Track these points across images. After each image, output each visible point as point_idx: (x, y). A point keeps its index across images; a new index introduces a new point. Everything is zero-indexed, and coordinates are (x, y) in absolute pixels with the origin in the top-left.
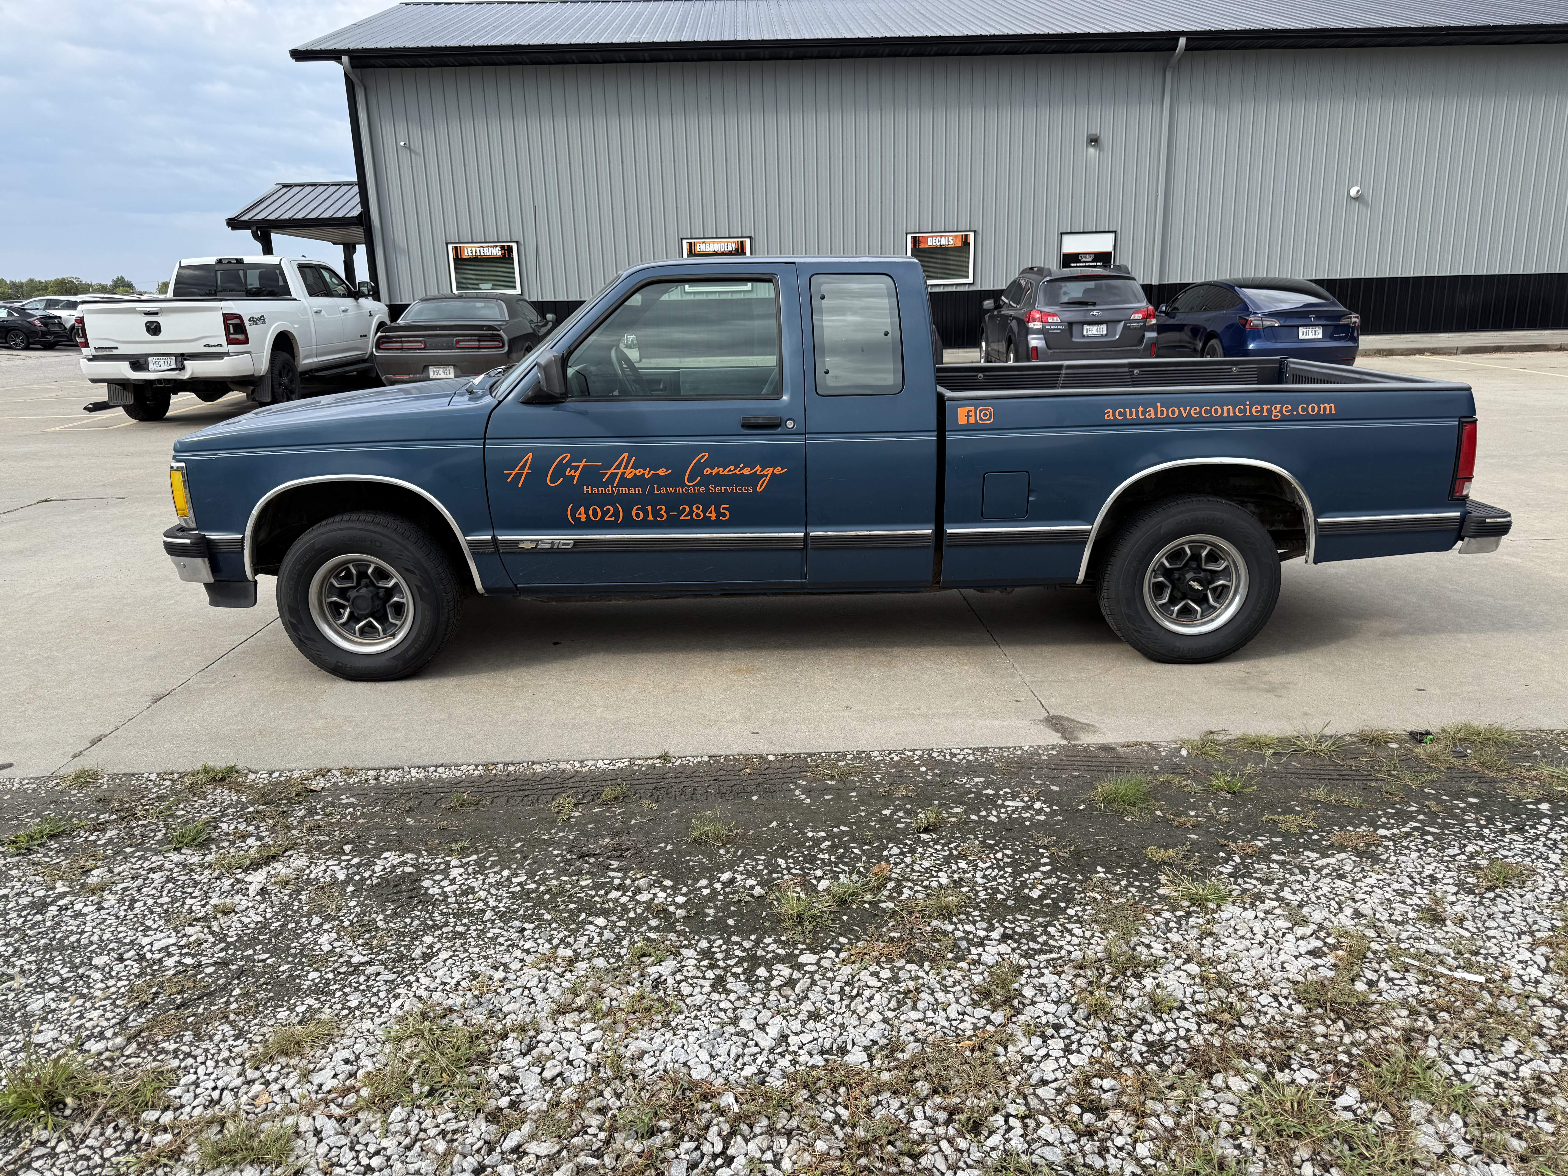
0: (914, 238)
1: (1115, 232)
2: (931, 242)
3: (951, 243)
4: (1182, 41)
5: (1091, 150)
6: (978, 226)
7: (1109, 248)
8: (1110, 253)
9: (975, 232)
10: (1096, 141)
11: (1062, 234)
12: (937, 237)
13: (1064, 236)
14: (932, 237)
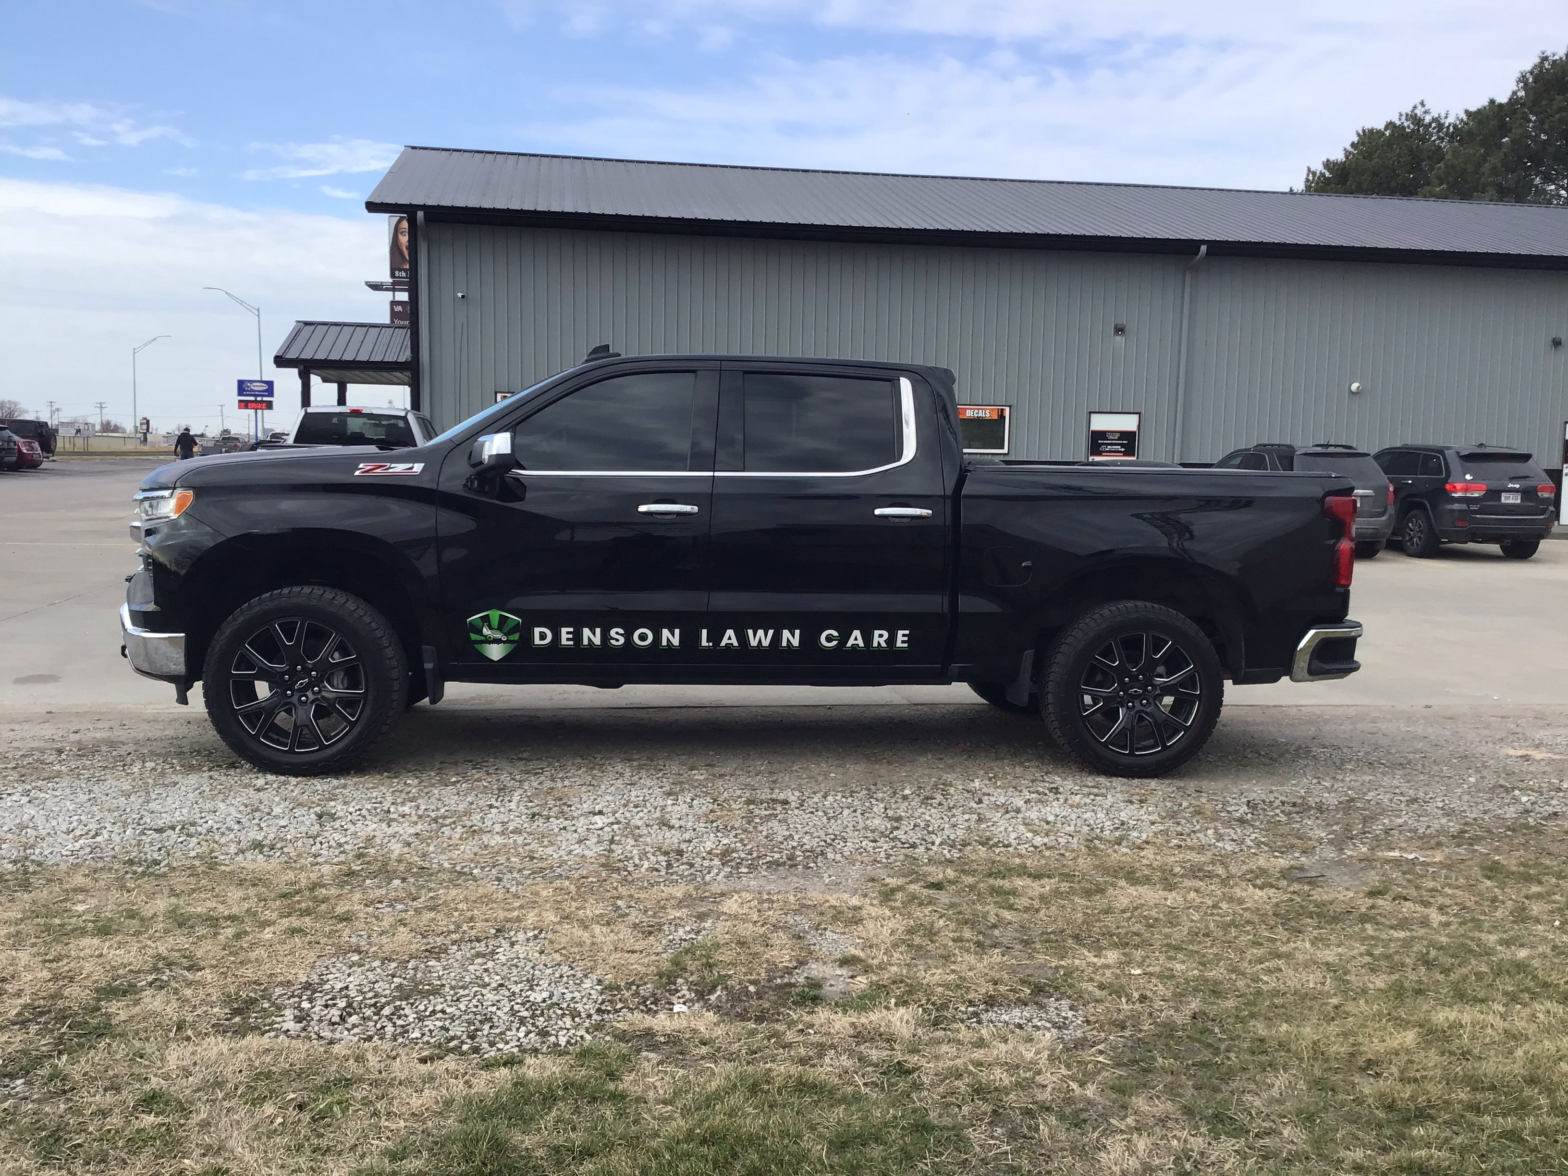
2: (969, 414)
3: (987, 415)
4: (1204, 248)
5: (1118, 339)
6: (1013, 402)
7: (1134, 428)
8: (1135, 432)
9: (1010, 406)
10: (1122, 330)
11: (1090, 413)
12: (974, 409)
13: (1092, 415)
14: (970, 409)
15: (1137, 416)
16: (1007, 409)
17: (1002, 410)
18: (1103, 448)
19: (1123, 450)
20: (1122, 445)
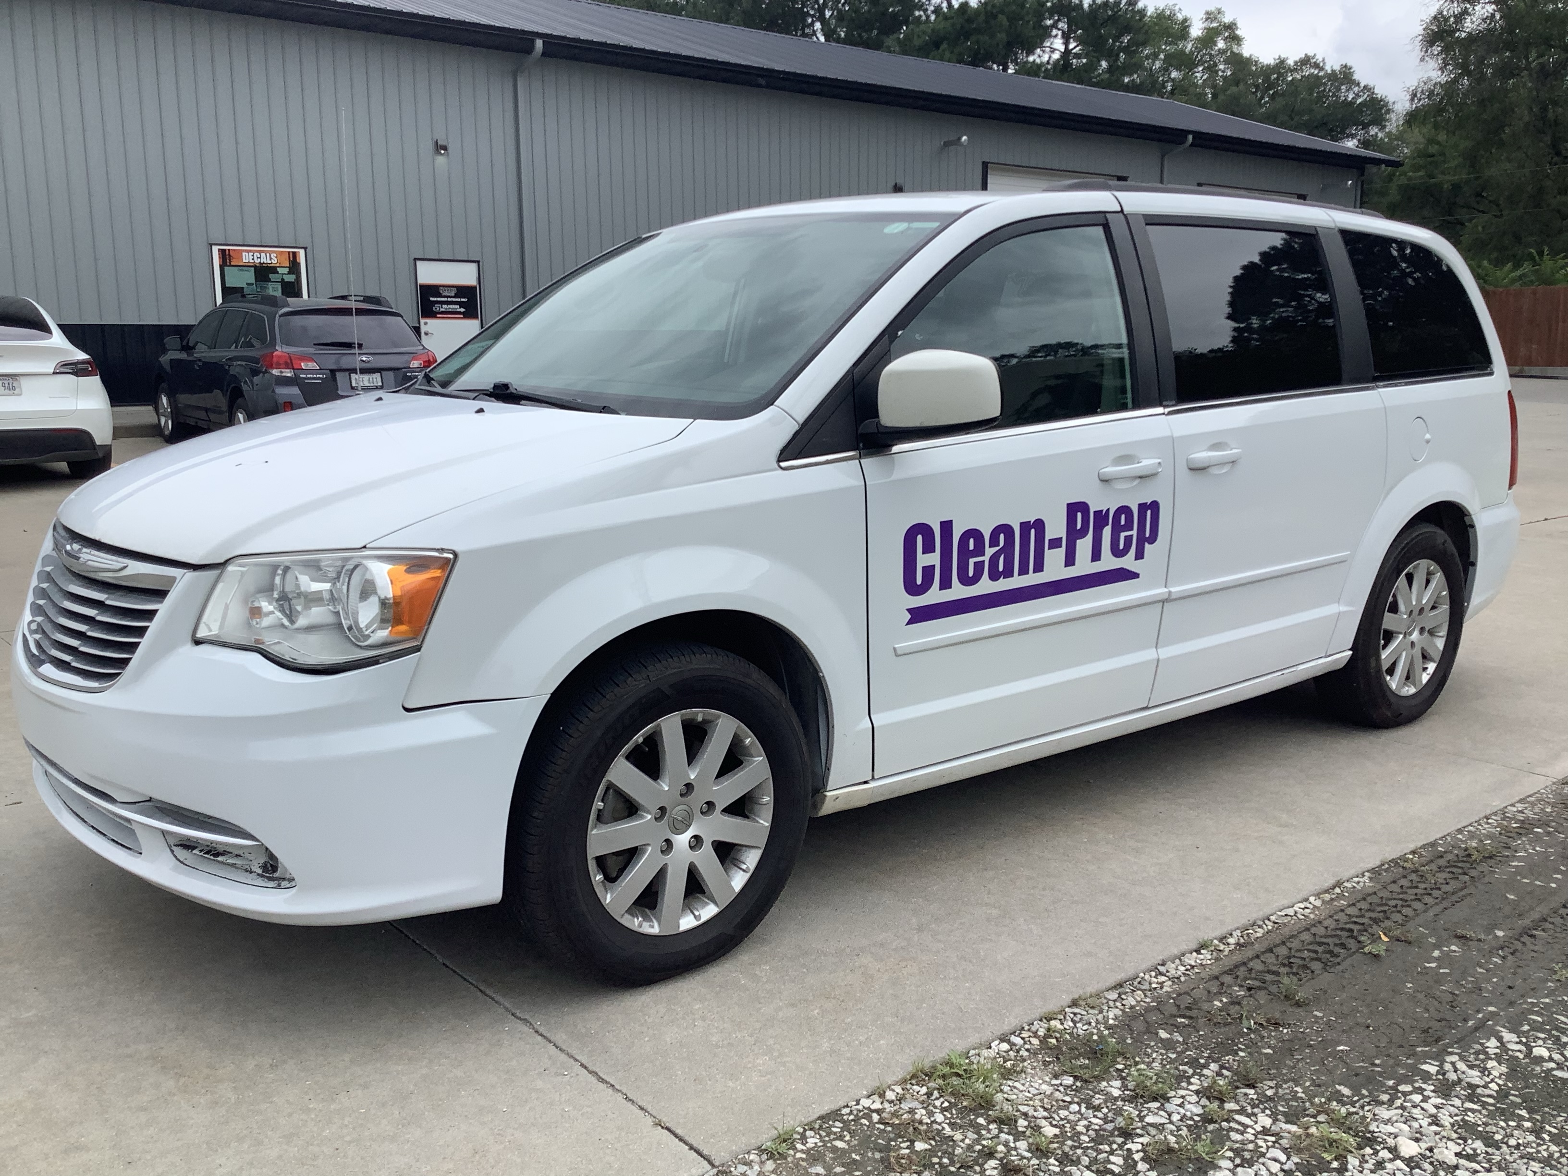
0: (223, 253)
1: (478, 262)
2: (247, 258)
3: (275, 261)
4: (539, 43)
5: (441, 160)
6: (307, 242)
7: (472, 281)
8: (476, 287)
9: (305, 249)
10: (445, 148)
11: (415, 260)
12: (254, 252)
13: (418, 263)
14: (248, 251)
15: (474, 266)
16: (302, 252)
17: (294, 254)
18: (437, 308)
19: (462, 310)
20: (461, 304)
